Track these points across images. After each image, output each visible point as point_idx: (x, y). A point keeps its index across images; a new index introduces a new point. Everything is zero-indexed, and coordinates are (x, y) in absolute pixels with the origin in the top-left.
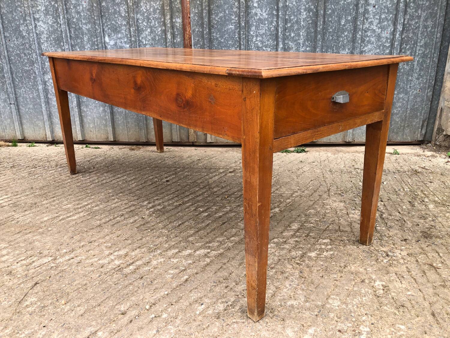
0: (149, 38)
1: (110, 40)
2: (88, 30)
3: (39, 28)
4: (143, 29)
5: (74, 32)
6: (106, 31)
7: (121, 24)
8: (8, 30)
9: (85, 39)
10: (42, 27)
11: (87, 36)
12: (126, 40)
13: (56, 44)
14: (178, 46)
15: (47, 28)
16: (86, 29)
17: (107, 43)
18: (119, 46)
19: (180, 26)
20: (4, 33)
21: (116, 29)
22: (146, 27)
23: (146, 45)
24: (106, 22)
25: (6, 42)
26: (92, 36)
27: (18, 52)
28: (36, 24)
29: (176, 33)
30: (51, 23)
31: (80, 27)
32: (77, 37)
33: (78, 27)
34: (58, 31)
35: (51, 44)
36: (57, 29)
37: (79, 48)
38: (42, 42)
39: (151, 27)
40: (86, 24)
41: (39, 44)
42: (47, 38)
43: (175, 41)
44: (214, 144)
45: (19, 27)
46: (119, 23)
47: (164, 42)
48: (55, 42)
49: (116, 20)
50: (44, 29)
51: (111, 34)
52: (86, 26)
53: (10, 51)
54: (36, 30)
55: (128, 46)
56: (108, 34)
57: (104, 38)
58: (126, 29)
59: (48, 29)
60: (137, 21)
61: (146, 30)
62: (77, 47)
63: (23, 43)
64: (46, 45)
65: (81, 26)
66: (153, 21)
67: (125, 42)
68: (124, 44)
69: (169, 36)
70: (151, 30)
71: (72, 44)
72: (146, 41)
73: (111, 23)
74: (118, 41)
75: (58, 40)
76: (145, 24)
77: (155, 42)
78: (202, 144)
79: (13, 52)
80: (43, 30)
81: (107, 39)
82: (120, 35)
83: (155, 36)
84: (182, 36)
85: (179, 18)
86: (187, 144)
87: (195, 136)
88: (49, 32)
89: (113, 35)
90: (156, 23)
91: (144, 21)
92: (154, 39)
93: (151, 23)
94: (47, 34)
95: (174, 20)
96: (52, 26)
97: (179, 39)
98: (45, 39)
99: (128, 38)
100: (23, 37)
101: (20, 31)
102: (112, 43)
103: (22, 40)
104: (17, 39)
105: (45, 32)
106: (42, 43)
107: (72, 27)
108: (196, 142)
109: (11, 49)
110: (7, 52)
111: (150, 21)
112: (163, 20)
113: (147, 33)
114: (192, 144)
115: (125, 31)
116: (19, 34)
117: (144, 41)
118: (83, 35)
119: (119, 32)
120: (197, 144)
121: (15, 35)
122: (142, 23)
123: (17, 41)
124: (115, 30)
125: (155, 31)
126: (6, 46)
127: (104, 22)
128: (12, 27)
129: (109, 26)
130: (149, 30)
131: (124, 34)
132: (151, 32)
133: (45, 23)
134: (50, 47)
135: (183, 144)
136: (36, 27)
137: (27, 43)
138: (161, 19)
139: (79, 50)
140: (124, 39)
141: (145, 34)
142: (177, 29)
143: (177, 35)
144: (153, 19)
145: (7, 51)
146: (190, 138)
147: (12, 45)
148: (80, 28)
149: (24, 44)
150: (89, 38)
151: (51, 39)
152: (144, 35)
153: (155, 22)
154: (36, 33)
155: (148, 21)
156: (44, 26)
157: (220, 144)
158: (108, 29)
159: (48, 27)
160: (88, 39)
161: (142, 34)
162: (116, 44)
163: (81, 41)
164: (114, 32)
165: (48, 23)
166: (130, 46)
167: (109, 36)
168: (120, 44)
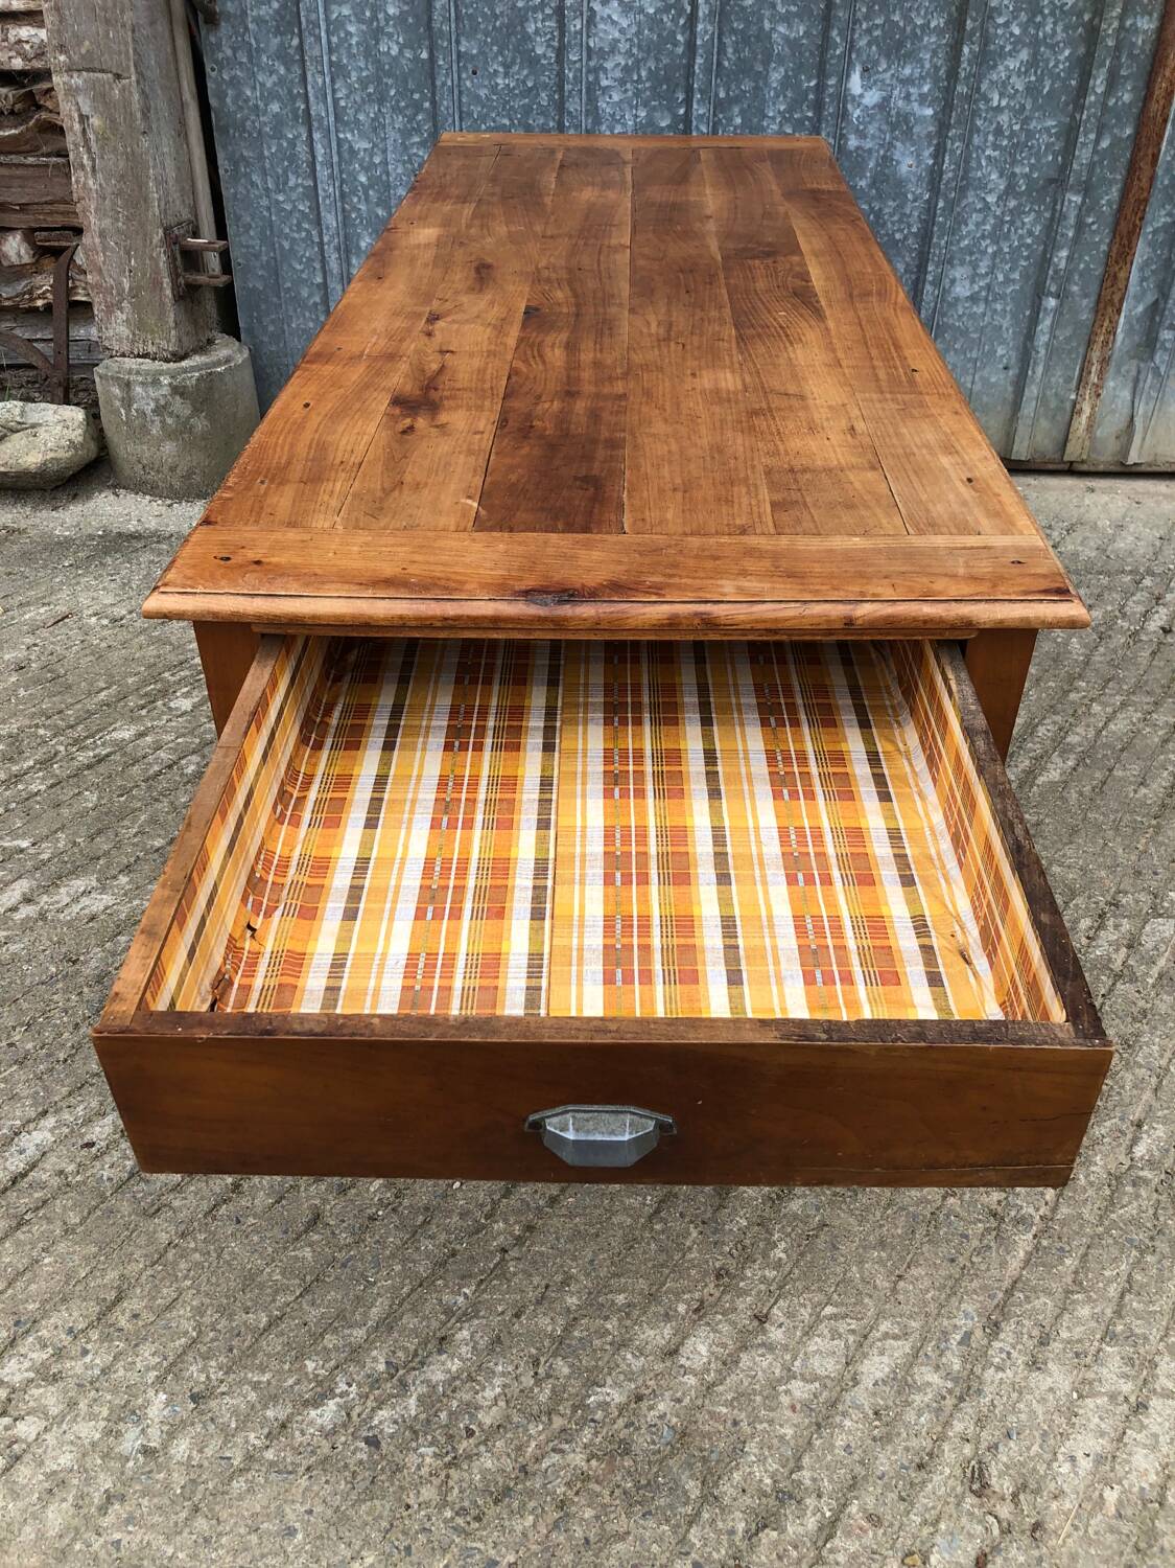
0: (1020, 87)
1: (866, 88)
2: (793, 44)
3: (601, 26)
4: (1002, 48)
5: (736, 51)
6: (858, 52)
7: (925, 27)
8: (475, 29)
9: (776, 76)
10: (614, 23)
11: (782, 70)
12: (926, 89)
13: (656, 95)
14: (1119, 119)
15: (634, 29)
16: (786, 39)
17: (854, 97)
18: (893, 112)
19: (1148, 47)
20: (458, 42)
21: (900, 44)
22: (1018, 42)
23: (999, 109)
24: (867, 17)
25: (459, 78)
26: (800, 68)
27: (506, 122)
28: (591, 9)
29: (1123, 73)
30: (651, 11)
31: (762, 28)
32: (744, 68)
33: (753, 30)
34: (676, 44)
35: (637, 94)
36: (673, 34)
37: (742, 113)
38: (604, 83)
39: (1035, 44)
40: (787, 19)
41: (593, 92)
42: (626, 69)
43: (1111, 102)
44: (1143, 468)
45: (524, 20)
46: (919, 22)
47: (1067, 104)
48: (653, 88)
49: (910, 9)
50: (622, 31)
51: (876, 63)
52: (790, 27)
53: (470, 114)
54: (588, 37)
55: (929, 112)
56: (863, 63)
57: (848, 76)
58: (939, 46)
59: (639, 33)
60: (991, 17)
61: (1013, 54)
62: (736, 110)
63: (530, 84)
64: (616, 98)
65: (767, 25)
66: (1050, 20)
67: (922, 99)
68: (915, 105)
69: (1099, 84)
70: (1035, 55)
71: (717, 95)
72: (1001, 95)
73: (888, 20)
74: (896, 92)
75: (667, 80)
76: (1017, 31)
77: (1035, 100)
78: (1101, 468)
79: (483, 118)
80: (617, 35)
81: (855, 83)
82: (907, 71)
83: (1040, 80)
84: (1141, 84)
85: (1150, 15)
86: (1051, 467)
87: (1087, 443)
88: (640, 47)
89: (883, 65)
90: (1059, 29)
91: (1015, 18)
92: (1032, 90)
93: (1038, 26)
94: (629, 53)
95: (1128, 23)
96: (654, 22)
97: (1127, 97)
98: (618, 74)
99: (936, 81)
100: (533, 62)
101: (526, 38)
102: (872, 98)
103: (525, 72)
104: (507, 66)
105: (623, 46)
106: (605, 90)
107: (734, 31)
108: (1083, 462)
109: (476, 110)
110: (461, 119)
111: (1039, 19)
112: (1087, 17)
113: (1013, 64)
114: (1066, 467)
115: (935, 53)
116: (516, 50)
117: (996, 97)
118: (766, 63)
119: (911, 56)
120: (1084, 467)
121: (500, 52)
122: (1007, 25)
123: (506, 75)
124: (896, 47)
125: (1047, 61)
126: (460, 92)
127: (859, 15)
128: (496, 17)
129: (876, 33)
130: (1024, 55)
131: (927, 66)
132: (1033, 63)
133: (631, 8)
134: (631, 107)
135: (1037, 467)
136: (591, 21)
137: (545, 86)
138: (1080, 15)
139: (738, 121)
140: (920, 86)
141: (1007, 68)
142: (1131, 56)
143: (1126, 78)
144: (1052, 14)
145: (461, 112)
146: (1070, 448)
147: (483, 93)
148: (764, 37)
149: (531, 89)
150: (786, 76)
151: (644, 74)
152: (1000, 73)
153: (1055, 24)
154: (588, 47)
155: (1031, 20)
156: (624, 23)
157: (1163, 469)
158: (869, 44)
159: (639, 24)
160: (785, 82)
161: (995, 66)
162: (883, 105)
163: (757, 88)
164: (888, 56)
165: (641, 10)
166: (936, 113)
167: (865, 70)
168: (900, 103)
